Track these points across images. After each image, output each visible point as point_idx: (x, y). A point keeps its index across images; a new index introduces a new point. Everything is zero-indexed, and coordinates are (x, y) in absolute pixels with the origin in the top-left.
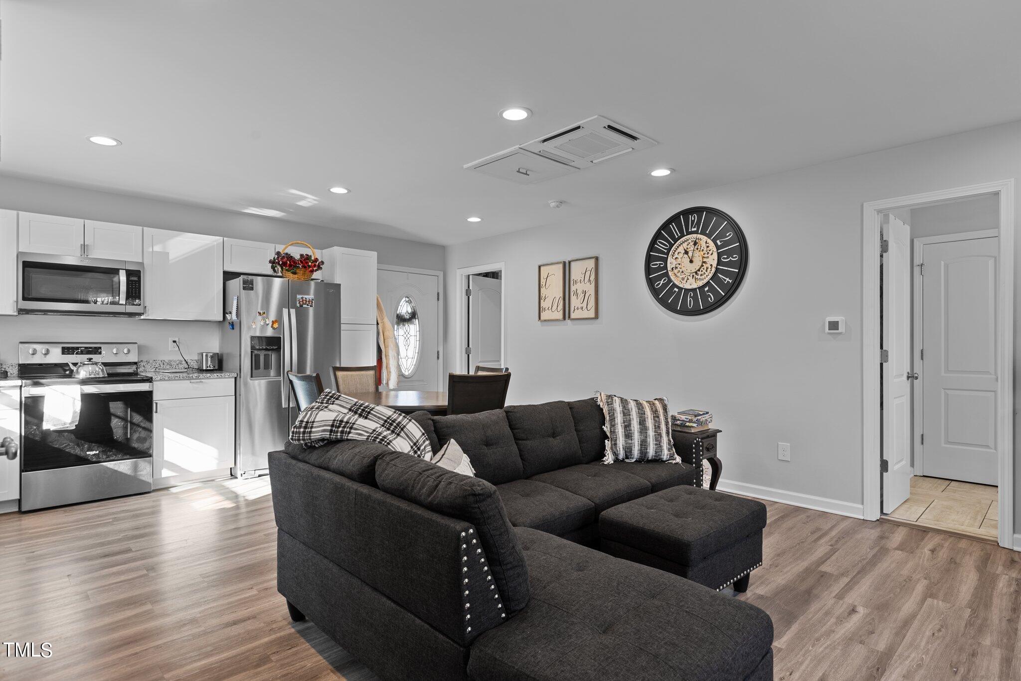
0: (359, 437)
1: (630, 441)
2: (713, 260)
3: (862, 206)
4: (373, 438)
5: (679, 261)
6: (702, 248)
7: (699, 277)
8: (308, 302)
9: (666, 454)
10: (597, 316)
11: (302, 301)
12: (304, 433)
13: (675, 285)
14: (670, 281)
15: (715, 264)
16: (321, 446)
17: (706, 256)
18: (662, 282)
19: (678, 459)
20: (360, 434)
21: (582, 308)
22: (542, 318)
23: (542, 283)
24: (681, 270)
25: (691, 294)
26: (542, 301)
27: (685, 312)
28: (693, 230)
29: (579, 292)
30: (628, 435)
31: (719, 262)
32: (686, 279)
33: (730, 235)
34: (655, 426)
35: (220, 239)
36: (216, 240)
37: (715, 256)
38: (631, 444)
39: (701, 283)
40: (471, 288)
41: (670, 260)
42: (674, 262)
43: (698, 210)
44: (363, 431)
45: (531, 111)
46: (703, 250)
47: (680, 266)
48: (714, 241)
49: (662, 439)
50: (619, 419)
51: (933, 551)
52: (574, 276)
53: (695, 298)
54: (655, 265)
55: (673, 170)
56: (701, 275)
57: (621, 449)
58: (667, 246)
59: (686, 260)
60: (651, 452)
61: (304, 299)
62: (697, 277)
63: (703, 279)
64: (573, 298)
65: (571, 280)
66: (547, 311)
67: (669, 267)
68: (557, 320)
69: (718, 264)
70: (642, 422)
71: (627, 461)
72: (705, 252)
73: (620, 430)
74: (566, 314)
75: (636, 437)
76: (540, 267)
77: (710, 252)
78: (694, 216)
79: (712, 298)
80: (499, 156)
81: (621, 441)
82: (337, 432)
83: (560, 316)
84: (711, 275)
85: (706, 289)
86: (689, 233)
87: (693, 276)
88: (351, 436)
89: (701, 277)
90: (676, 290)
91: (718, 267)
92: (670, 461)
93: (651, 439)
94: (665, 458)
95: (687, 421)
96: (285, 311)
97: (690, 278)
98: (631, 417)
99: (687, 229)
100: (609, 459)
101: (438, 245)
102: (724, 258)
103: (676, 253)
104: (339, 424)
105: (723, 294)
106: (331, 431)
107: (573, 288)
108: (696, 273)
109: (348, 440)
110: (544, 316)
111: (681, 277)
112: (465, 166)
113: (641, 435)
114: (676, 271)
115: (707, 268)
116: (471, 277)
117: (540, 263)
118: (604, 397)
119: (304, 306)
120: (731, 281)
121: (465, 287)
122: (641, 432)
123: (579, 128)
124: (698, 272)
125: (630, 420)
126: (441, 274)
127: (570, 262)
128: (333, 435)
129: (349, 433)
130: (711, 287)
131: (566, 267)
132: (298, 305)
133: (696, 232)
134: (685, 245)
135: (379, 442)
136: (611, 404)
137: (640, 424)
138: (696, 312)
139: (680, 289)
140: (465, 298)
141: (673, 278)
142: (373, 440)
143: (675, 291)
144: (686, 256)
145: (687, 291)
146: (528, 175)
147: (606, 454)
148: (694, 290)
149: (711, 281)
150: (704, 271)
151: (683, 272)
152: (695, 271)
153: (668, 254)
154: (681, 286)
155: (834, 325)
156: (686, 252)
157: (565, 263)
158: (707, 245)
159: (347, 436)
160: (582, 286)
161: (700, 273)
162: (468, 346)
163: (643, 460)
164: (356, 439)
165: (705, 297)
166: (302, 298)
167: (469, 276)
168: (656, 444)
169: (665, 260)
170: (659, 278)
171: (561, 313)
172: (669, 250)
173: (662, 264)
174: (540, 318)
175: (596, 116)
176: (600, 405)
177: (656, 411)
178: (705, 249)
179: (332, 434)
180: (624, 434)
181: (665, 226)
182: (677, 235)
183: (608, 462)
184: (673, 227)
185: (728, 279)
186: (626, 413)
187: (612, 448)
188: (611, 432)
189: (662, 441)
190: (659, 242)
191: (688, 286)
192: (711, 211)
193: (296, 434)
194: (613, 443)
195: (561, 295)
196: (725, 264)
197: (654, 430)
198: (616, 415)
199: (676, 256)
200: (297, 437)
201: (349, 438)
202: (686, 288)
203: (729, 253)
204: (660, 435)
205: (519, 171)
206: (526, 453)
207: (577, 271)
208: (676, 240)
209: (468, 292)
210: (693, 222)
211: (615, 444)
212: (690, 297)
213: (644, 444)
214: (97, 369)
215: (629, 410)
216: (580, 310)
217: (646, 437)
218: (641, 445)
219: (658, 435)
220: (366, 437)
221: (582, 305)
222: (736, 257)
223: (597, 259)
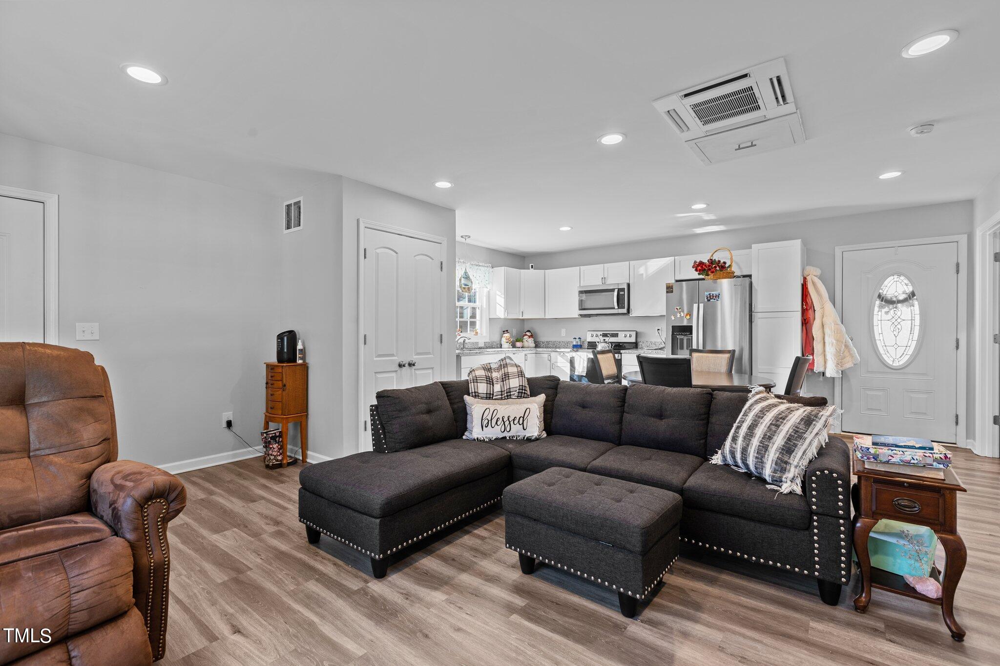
8: (714, 298)
11: (710, 297)
19: (786, 489)
35: (672, 258)
36: (669, 260)
49: (767, 453)
57: (728, 452)
61: (711, 295)
71: (735, 468)
96: (695, 306)
100: (717, 459)
113: (744, 442)
119: (711, 300)
132: (706, 300)
140: (991, 266)
163: (751, 474)
166: (710, 294)
183: (716, 462)
189: (766, 456)
197: (761, 439)
205: (739, 149)
214: (606, 345)
219: (763, 447)
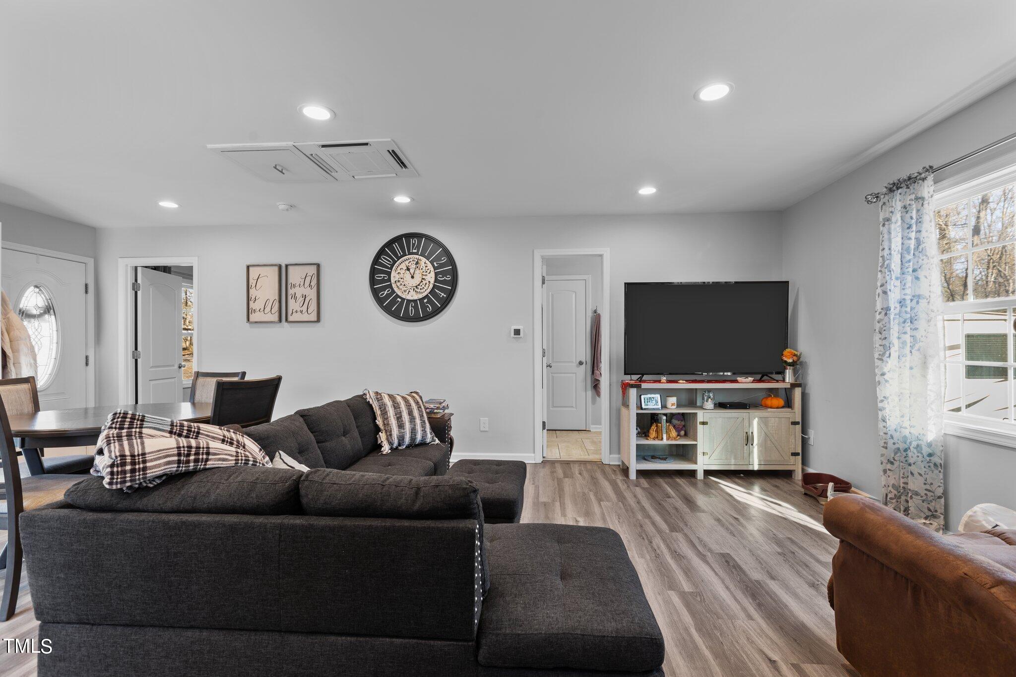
0: (224, 463)
1: (403, 431)
2: (431, 277)
3: (533, 251)
4: (243, 462)
5: (401, 276)
6: (421, 267)
7: (419, 290)
9: (429, 437)
10: (318, 320)
12: (133, 471)
13: (398, 296)
14: (393, 292)
15: (432, 281)
16: (158, 484)
17: (424, 273)
18: (386, 292)
19: (437, 441)
20: (224, 460)
21: (301, 312)
22: (251, 320)
23: (250, 284)
24: (403, 284)
25: (412, 304)
26: (251, 303)
27: (407, 318)
28: (414, 251)
29: (298, 295)
30: (401, 426)
31: (436, 280)
32: (408, 291)
33: (444, 259)
34: (420, 415)
37: (433, 274)
38: (404, 432)
39: (421, 296)
40: (139, 281)
41: (393, 274)
42: (397, 277)
43: (419, 236)
44: (226, 454)
45: (335, 114)
46: (422, 269)
47: (402, 280)
48: (432, 262)
49: (426, 426)
50: (391, 412)
51: (580, 474)
52: (291, 280)
53: (416, 307)
54: (378, 277)
55: (413, 199)
56: (421, 289)
57: (396, 439)
58: (390, 262)
59: (408, 276)
60: (419, 438)
62: (417, 290)
63: (422, 293)
64: (291, 302)
65: (289, 283)
66: (258, 314)
67: (393, 280)
68: (272, 322)
69: (435, 282)
70: (410, 413)
71: (400, 448)
72: (424, 270)
73: (393, 422)
74: (283, 316)
75: (408, 426)
76: (248, 267)
77: (429, 271)
78: (415, 241)
79: (430, 309)
80: (262, 147)
81: (395, 432)
82: (188, 462)
83: (275, 318)
84: (429, 290)
85: (425, 301)
86: (410, 254)
87: (414, 289)
88: (210, 464)
89: (421, 291)
90: (399, 299)
91: (435, 284)
92: (432, 443)
93: (419, 426)
94: (428, 440)
95: (435, 409)
97: (412, 291)
98: (401, 409)
99: (409, 250)
100: (386, 449)
101: (88, 226)
102: (440, 277)
103: (399, 268)
104: (187, 451)
105: (439, 306)
106: (179, 462)
107: (291, 292)
108: (416, 287)
109: (205, 469)
110: (253, 317)
111: (403, 289)
112: (209, 146)
113: (411, 424)
114: (398, 284)
115: (426, 284)
116: (139, 269)
117: (249, 263)
118: (372, 395)
120: (445, 296)
121: (131, 280)
122: (411, 422)
123: (366, 144)
124: (418, 286)
125: (401, 412)
126: (91, 262)
127: (287, 266)
128: (182, 467)
129: (207, 460)
130: (430, 300)
131: (283, 271)
133: (416, 254)
134: (407, 262)
135: (253, 465)
136: (382, 400)
137: (409, 415)
138: (416, 319)
139: (403, 299)
140: (131, 294)
141: (396, 289)
142: (244, 463)
143: (398, 301)
144: (408, 272)
145: (409, 301)
146: (284, 174)
147: (383, 445)
148: (415, 301)
149: (429, 295)
150: (423, 286)
151: (404, 285)
152: (416, 285)
153: (391, 268)
154: (404, 297)
155: (517, 332)
156: (408, 269)
157: (280, 267)
158: (426, 265)
159: (205, 465)
160: (301, 289)
161: (420, 287)
162: (136, 348)
163: (413, 445)
164: (220, 466)
165: (424, 307)
167: (136, 268)
168: (422, 430)
169: (389, 274)
170: (384, 288)
171: (277, 314)
172: (392, 266)
173: (386, 277)
174: (248, 319)
175: (389, 140)
176: (369, 401)
177: (418, 402)
178: (424, 268)
179: (181, 465)
180: (397, 425)
181: (389, 244)
182: (400, 253)
183: (386, 452)
184: (396, 246)
185: (443, 294)
186: (396, 406)
187: (387, 439)
188: (384, 424)
189: (426, 428)
190: (383, 257)
191: (409, 297)
192: (429, 239)
193: (118, 475)
194: (388, 434)
195: (277, 298)
196: (440, 282)
197: (419, 419)
198: (387, 409)
199: (399, 271)
200: (121, 478)
201: (207, 466)
202: (409, 299)
203: (444, 273)
204: (424, 422)
205: (275, 167)
206: (327, 455)
207: (295, 275)
208: (399, 258)
209: (135, 287)
210: (414, 244)
211: (391, 435)
212: (412, 306)
213: (413, 431)
215: (398, 403)
216: (299, 313)
217: (415, 425)
218: (412, 432)
220: (234, 462)
221: (301, 309)
222: (449, 277)
223: (318, 266)
